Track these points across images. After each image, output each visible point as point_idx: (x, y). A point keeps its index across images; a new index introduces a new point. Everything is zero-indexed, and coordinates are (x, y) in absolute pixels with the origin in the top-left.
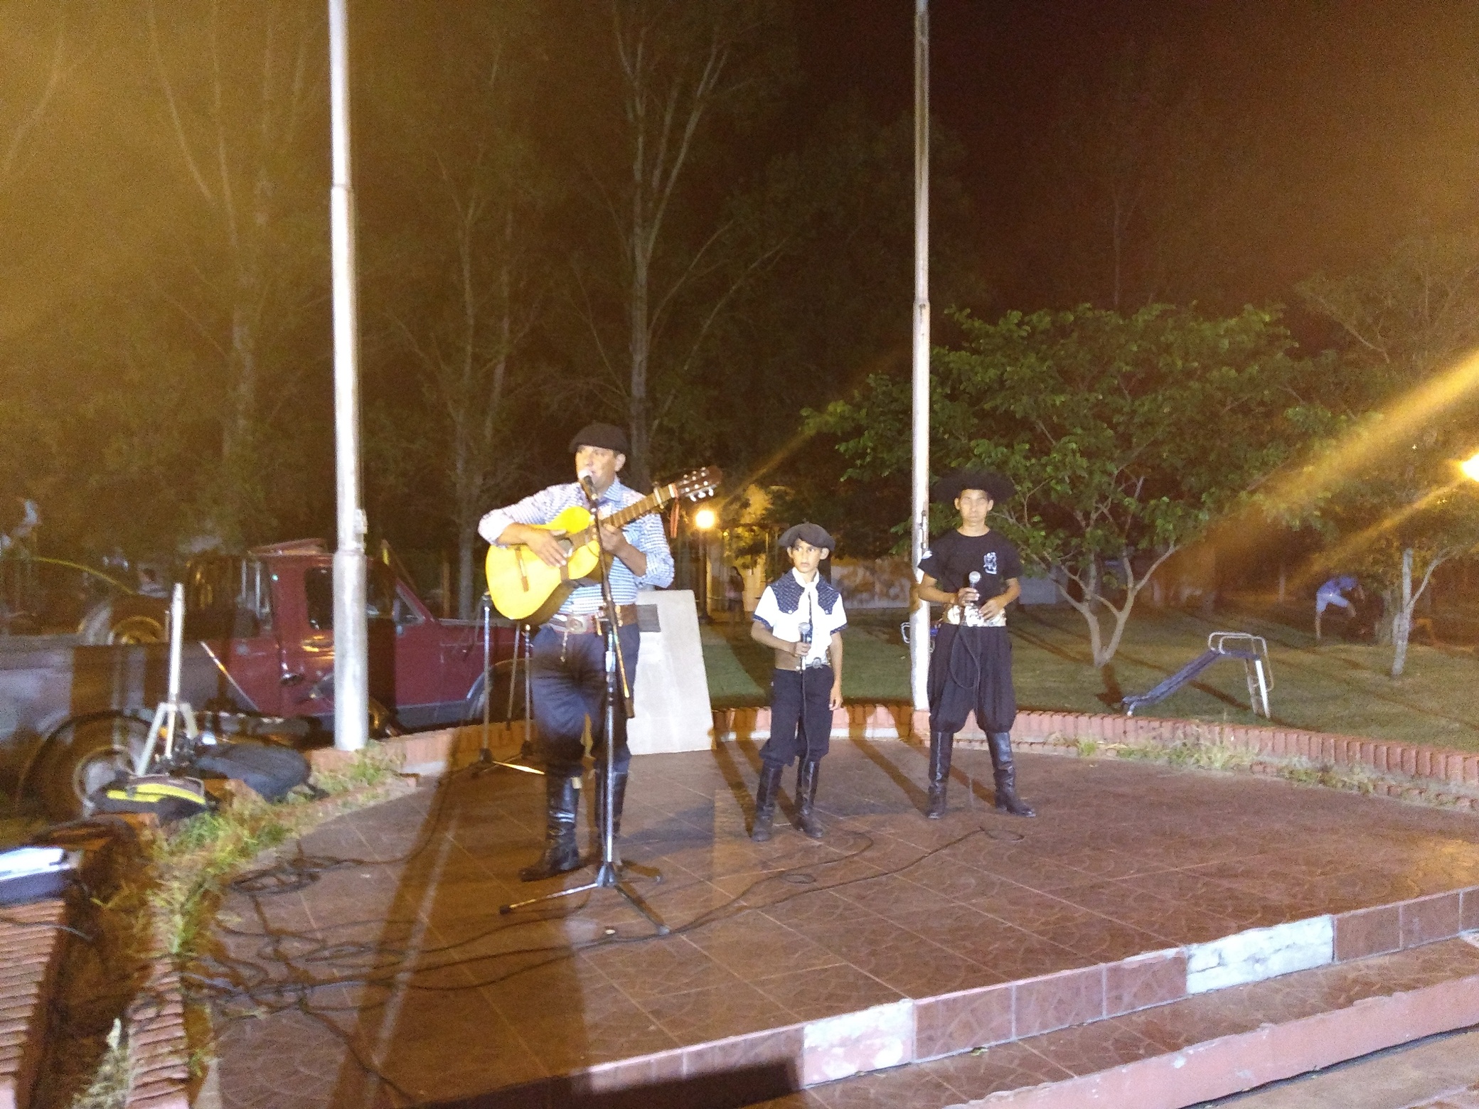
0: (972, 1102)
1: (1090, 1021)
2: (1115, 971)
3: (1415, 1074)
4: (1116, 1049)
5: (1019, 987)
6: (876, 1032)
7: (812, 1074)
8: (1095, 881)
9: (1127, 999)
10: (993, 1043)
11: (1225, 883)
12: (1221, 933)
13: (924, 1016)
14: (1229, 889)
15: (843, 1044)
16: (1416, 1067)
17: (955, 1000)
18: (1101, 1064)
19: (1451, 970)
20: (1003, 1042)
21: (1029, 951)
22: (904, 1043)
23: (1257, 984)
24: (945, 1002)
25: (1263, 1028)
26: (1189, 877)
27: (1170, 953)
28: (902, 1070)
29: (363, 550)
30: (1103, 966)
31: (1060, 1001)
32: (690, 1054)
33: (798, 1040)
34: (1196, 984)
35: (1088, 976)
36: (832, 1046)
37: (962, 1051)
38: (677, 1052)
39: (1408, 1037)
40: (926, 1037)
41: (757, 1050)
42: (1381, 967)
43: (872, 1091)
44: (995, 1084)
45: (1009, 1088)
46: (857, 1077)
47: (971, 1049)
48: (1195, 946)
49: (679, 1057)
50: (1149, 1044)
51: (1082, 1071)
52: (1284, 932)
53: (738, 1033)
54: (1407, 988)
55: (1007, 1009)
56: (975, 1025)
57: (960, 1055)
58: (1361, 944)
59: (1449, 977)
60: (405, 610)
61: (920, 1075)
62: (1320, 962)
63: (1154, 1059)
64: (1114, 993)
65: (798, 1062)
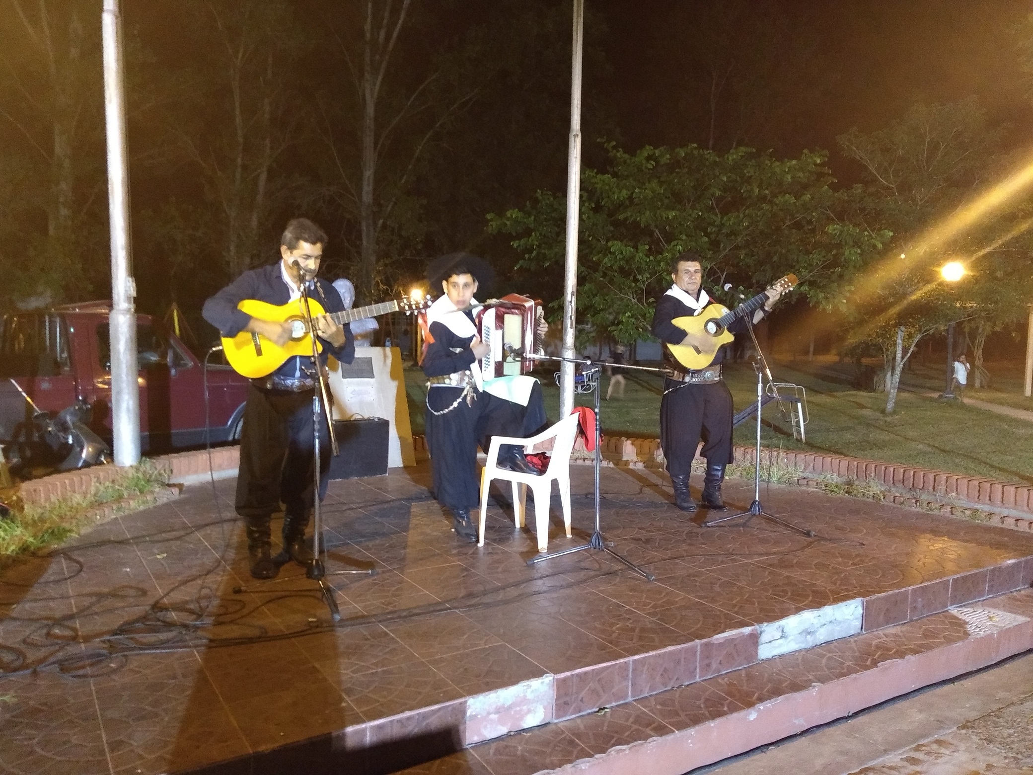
0: (597, 756)
1: (687, 683)
2: (706, 645)
3: (921, 717)
4: (707, 707)
5: (634, 661)
6: (524, 701)
7: (471, 737)
8: (691, 571)
9: (714, 666)
10: (614, 704)
11: (785, 573)
12: (783, 614)
13: (562, 688)
14: (788, 577)
15: (498, 711)
16: (920, 711)
17: (586, 673)
18: (696, 720)
19: (944, 637)
20: (622, 702)
21: (643, 630)
22: (545, 708)
23: (807, 650)
24: (578, 675)
25: (814, 687)
26: (759, 567)
27: (747, 630)
28: (543, 730)
29: (133, 310)
30: (697, 641)
31: (665, 670)
32: (372, 727)
33: (461, 710)
34: (765, 652)
35: (687, 650)
36: (489, 713)
37: (589, 711)
38: (363, 726)
39: (914, 687)
40: (562, 702)
41: (429, 721)
42: (896, 635)
43: (520, 748)
44: (613, 741)
45: (627, 743)
46: (508, 736)
47: (597, 709)
48: (765, 624)
49: (364, 730)
50: (731, 702)
51: (682, 726)
52: (829, 611)
53: (411, 709)
54: (915, 652)
55: (626, 678)
56: (601, 692)
57: (589, 714)
58: (882, 617)
59: (942, 643)
60: (177, 358)
61: (558, 732)
62: (852, 632)
63: (735, 715)
64: (707, 662)
65: (461, 728)
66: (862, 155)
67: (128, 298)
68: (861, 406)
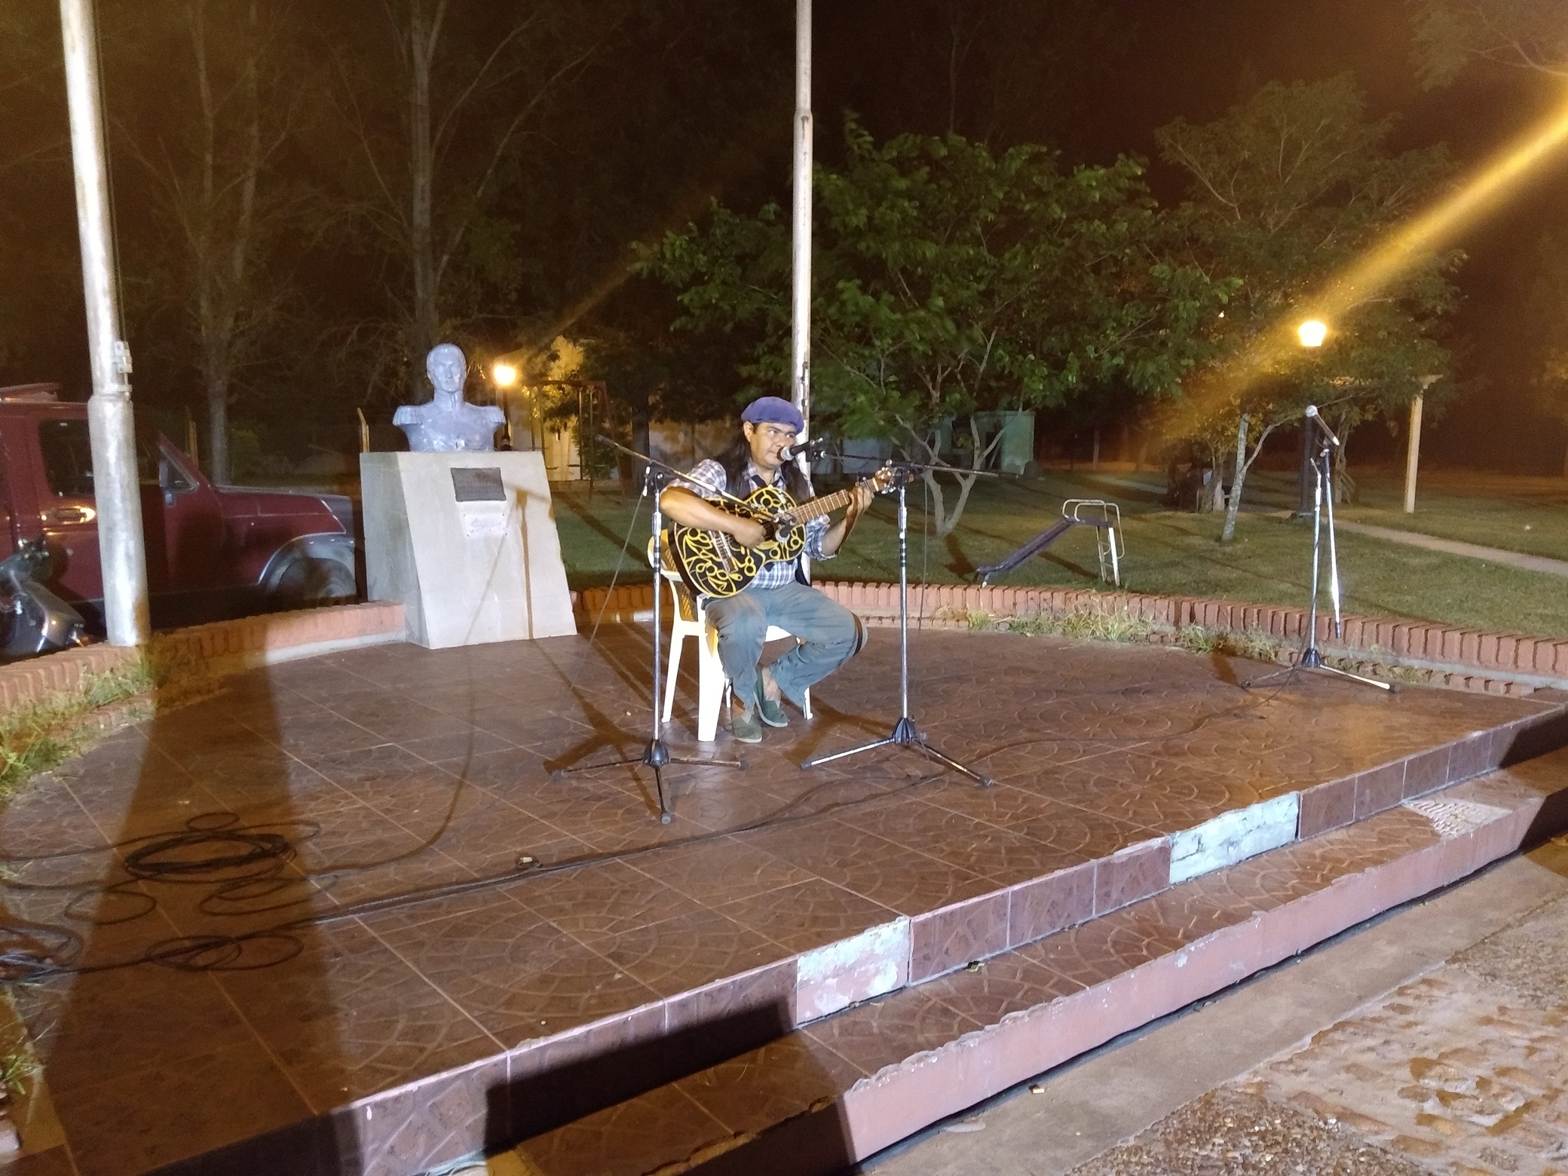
0: (988, 1027)
1: (1081, 921)
2: (1105, 865)
3: (1393, 951)
4: (1117, 952)
5: (1014, 893)
6: (871, 957)
7: (803, 1013)
8: (1046, 767)
9: (1114, 896)
10: (988, 956)
11: (1179, 763)
12: (1199, 819)
13: (920, 933)
14: (1183, 769)
15: (836, 974)
16: (1390, 943)
17: (952, 913)
18: (1110, 971)
19: (1408, 840)
20: (998, 953)
21: (1011, 850)
22: (898, 966)
23: (1231, 868)
24: (941, 916)
25: (1256, 917)
26: (1140, 757)
27: (1156, 843)
28: (899, 997)
29: (127, 394)
30: (1093, 861)
31: (1054, 904)
32: (672, 1005)
33: (790, 974)
34: (1178, 873)
35: (1079, 874)
36: (825, 978)
37: (956, 968)
38: (660, 1003)
39: (1374, 911)
40: (923, 955)
41: (748, 991)
42: (1342, 842)
43: (874, 1024)
44: (1004, 1005)
45: (1025, 1008)
46: (852, 1008)
47: (966, 964)
48: (1178, 833)
49: (662, 1009)
50: (1149, 943)
51: (1093, 980)
52: (1257, 812)
53: (722, 976)
54: (1376, 862)
55: (1002, 917)
56: (971, 939)
57: (956, 972)
58: (1322, 818)
59: (1408, 849)
60: (173, 474)
61: (922, 1000)
62: (1284, 841)
63: (1160, 960)
64: (1105, 890)
65: (790, 1000)
66: (1190, 157)
67: (119, 376)
68: (1185, 532)
